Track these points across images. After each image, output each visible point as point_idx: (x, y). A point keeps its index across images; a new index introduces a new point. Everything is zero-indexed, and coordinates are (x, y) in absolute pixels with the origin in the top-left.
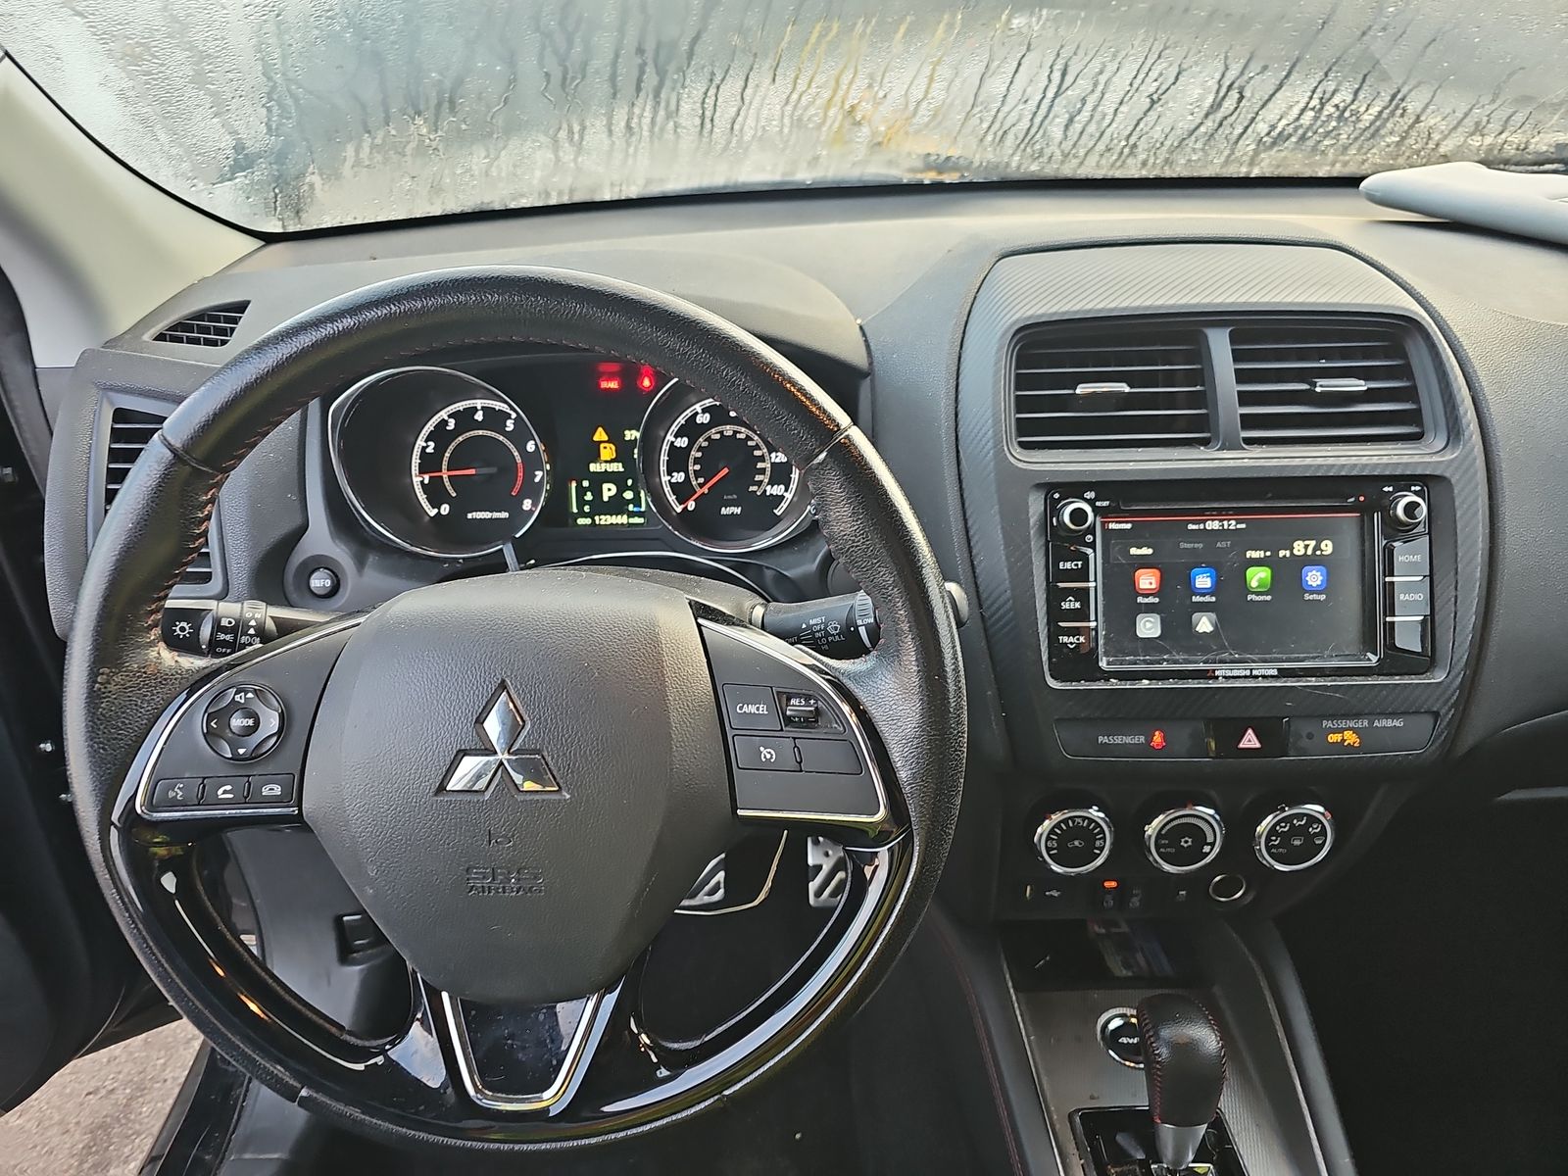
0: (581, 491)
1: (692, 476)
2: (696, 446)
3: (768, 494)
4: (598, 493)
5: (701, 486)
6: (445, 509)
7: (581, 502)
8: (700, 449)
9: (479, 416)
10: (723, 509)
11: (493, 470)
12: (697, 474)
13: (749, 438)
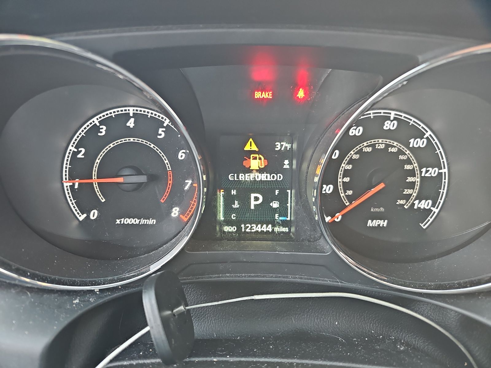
0: (229, 200)
1: (340, 187)
2: (347, 158)
3: (416, 207)
4: (245, 202)
5: (351, 199)
6: (94, 214)
7: (228, 209)
8: (351, 162)
9: (131, 123)
10: (370, 221)
11: (142, 179)
12: (346, 186)
13: (400, 152)
